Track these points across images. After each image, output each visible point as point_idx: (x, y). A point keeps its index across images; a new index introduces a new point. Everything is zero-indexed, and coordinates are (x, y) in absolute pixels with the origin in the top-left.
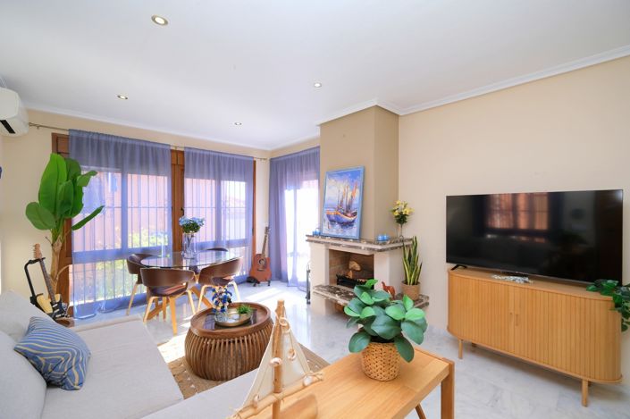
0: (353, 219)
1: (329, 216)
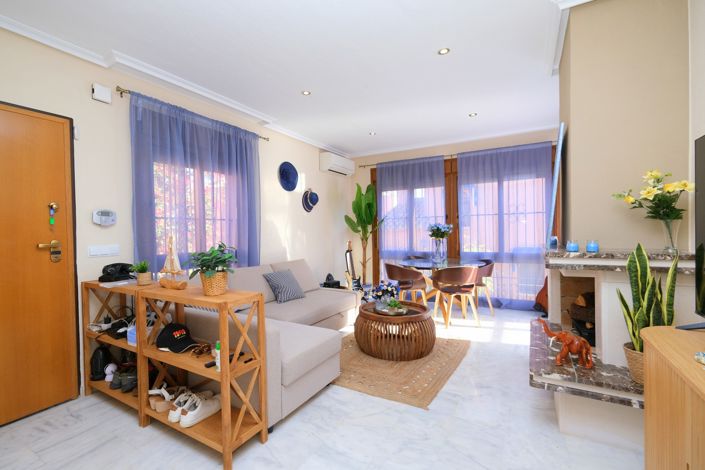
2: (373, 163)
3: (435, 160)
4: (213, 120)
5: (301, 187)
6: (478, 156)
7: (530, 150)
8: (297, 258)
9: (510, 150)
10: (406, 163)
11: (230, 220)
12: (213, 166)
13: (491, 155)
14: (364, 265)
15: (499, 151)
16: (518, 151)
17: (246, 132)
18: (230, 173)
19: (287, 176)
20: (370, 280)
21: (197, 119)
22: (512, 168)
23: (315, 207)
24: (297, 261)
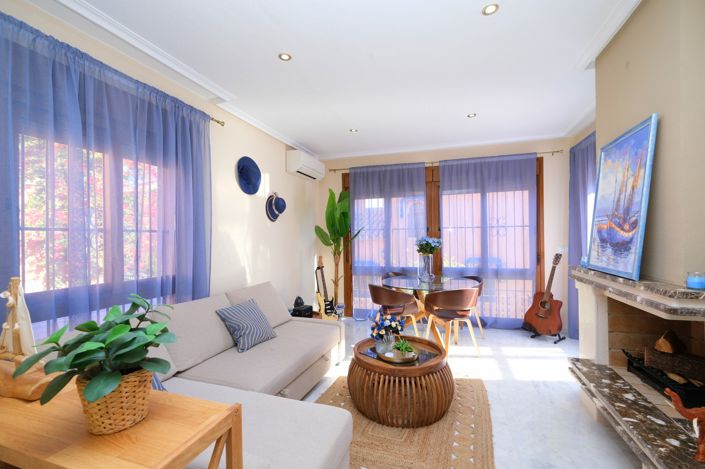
0: (631, 234)
1: (600, 232)
2: (346, 167)
3: (415, 166)
4: (137, 82)
5: (265, 190)
6: (461, 165)
7: (515, 161)
8: (261, 282)
9: (495, 160)
10: (383, 169)
11: (165, 232)
12: (137, 154)
13: (475, 164)
14: (336, 283)
15: (483, 160)
16: (503, 162)
17: (192, 109)
18: (165, 164)
19: (248, 174)
20: (341, 300)
21: (109, 74)
22: (497, 179)
23: (281, 215)
24: (259, 286)
